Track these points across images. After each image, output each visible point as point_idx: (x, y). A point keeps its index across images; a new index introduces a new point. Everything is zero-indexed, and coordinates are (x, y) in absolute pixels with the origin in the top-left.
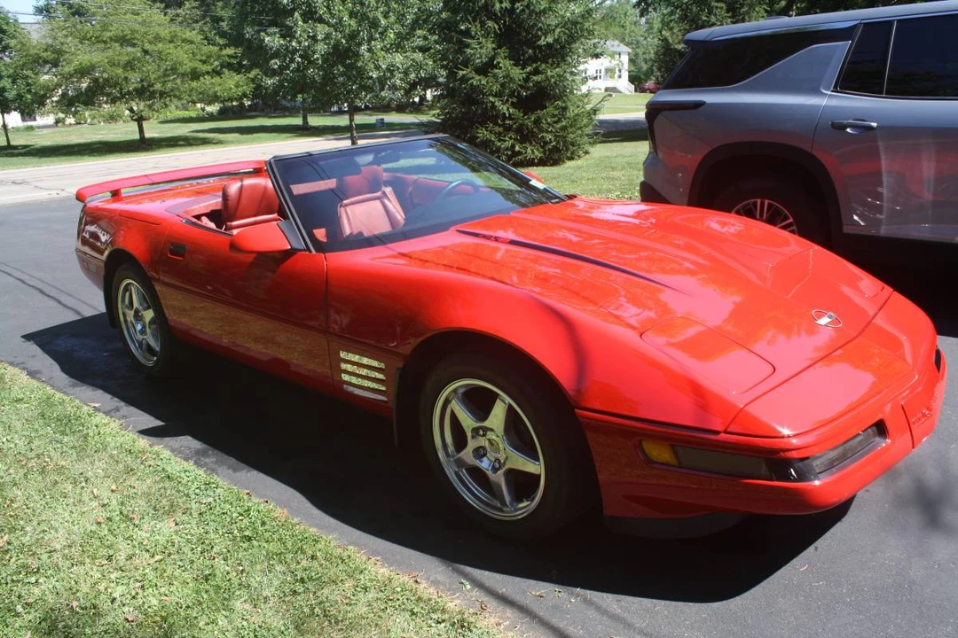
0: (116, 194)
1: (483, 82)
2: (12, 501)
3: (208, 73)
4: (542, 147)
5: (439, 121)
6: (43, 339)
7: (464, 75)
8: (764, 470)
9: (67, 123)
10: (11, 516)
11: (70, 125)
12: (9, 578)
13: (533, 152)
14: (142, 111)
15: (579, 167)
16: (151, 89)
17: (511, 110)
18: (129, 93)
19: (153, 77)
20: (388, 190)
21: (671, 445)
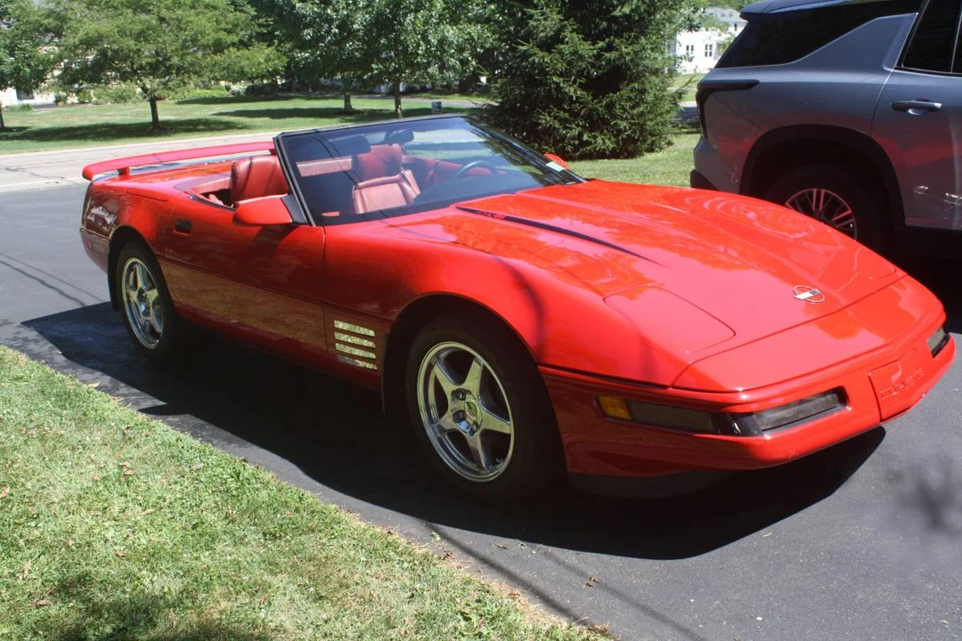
0: (123, 173)
1: (546, 59)
2: (13, 463)
3: (233, 44)
4: (615, 136)
5: (497, 104)
6: (44, 325)
7: (525, 51)
8: (710, 425)
9: (69, 102)
10: (13, 475)
11: (73, 104)
12: (12, 521)
13: (604, 143)
14: (155, 91)
15: (657, 161)
16: (168, 63)
17: (579, 93)
18: (141, 67)
19: (169, 50)
20: (408, 174)
21: (625, 400)
